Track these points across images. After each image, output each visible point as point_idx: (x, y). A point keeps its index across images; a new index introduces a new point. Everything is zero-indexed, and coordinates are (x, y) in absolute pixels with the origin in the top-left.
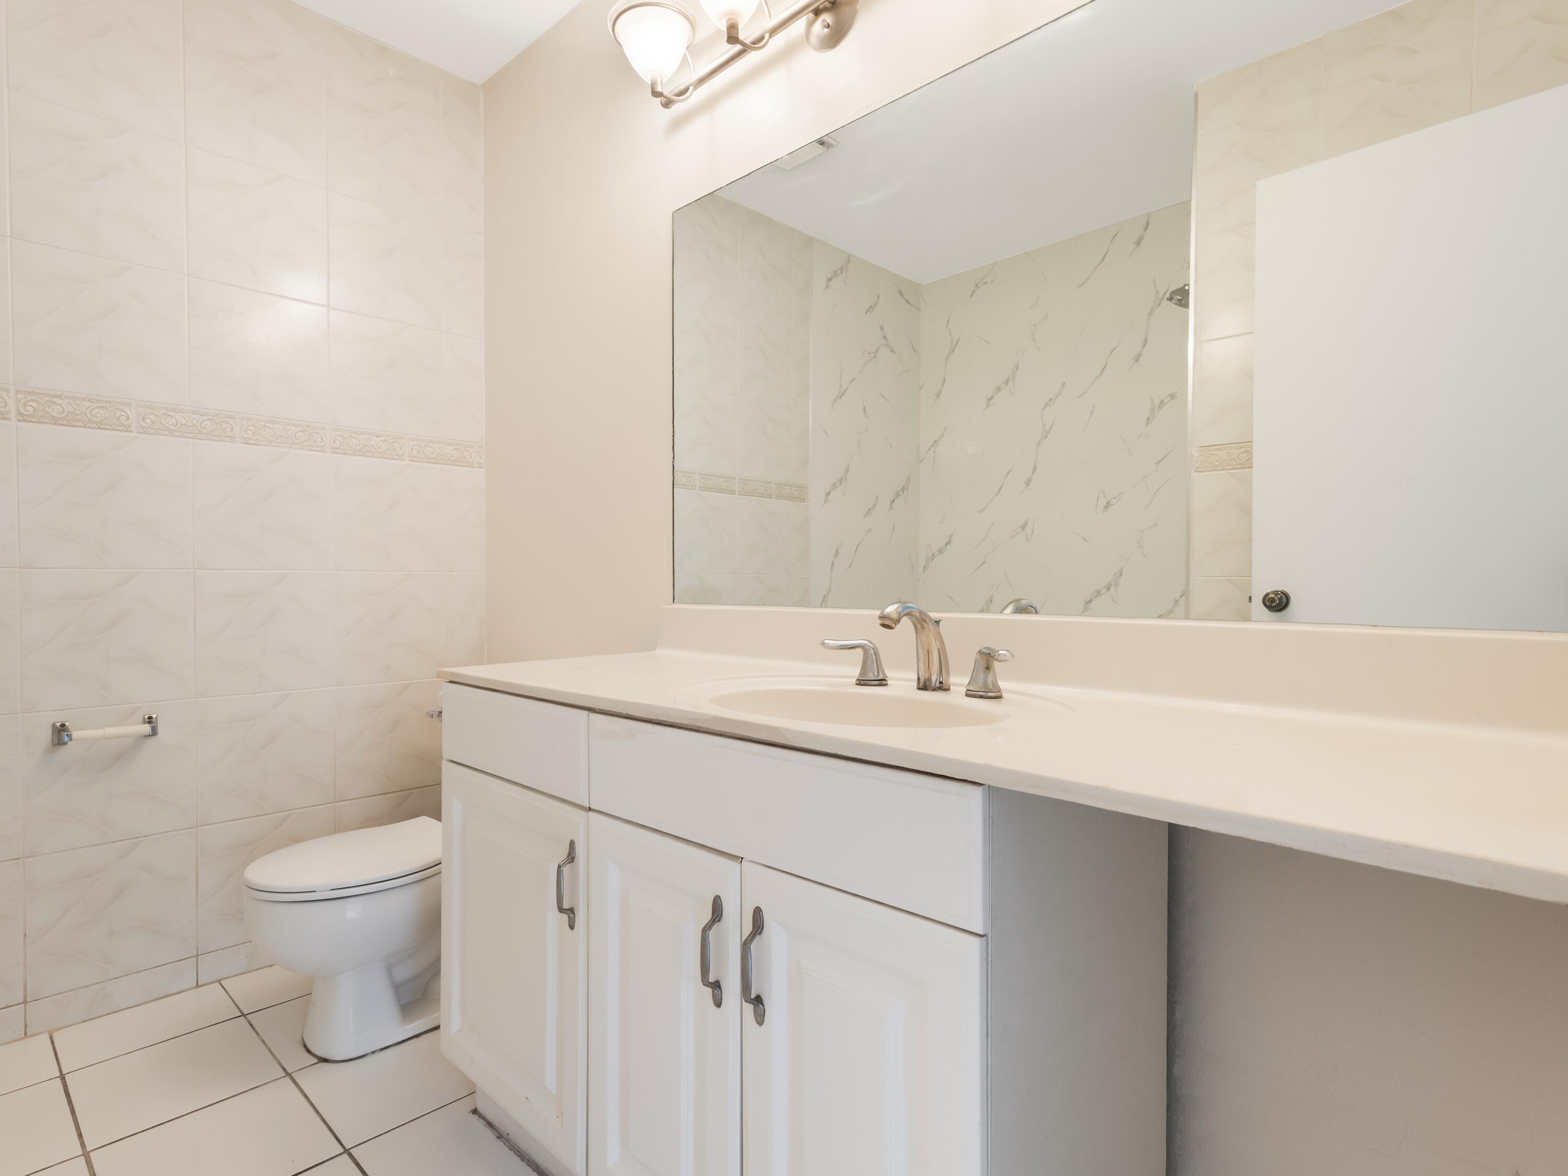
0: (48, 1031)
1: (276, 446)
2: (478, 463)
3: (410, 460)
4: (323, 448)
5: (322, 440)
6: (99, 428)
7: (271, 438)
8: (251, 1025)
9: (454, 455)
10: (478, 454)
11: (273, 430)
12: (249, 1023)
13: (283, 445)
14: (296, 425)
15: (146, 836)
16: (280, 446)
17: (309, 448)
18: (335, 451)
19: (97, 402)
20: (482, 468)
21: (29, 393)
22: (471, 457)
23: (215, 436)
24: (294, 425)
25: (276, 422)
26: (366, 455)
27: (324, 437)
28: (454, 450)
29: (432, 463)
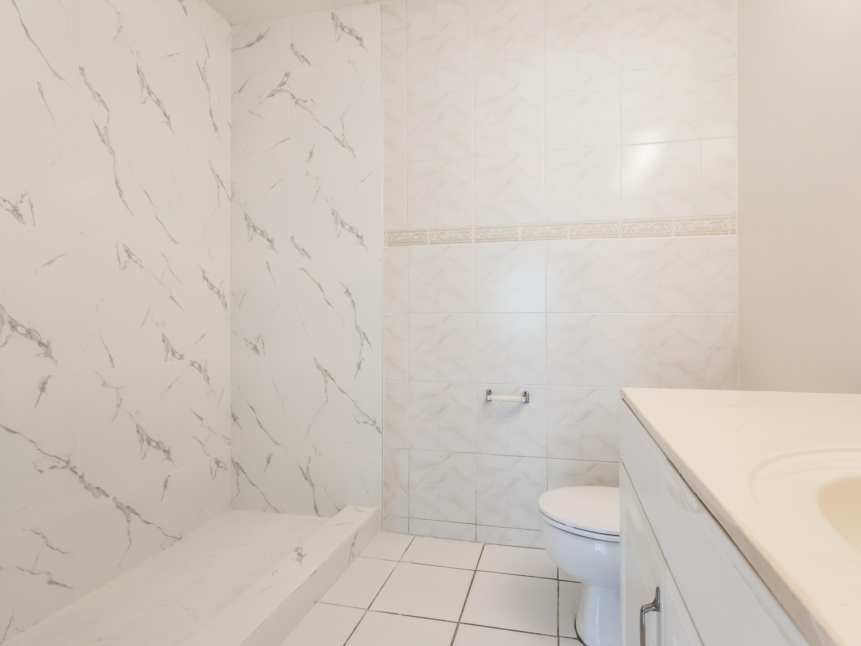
0: (484, 543)
1: (589, 238)
2: (732, 230)
3: (676, 235)
4: (617, 235)
5: (616, 230)
6: (505, 241)
7: (586, 234)
8: (558, 589)
9: (711, 227)
10: (731, 223)
11: (587, 229)
12: (558, 587)
13: (593, 237)
14: (600, 224)
15: (524, 457)
16: (591, 238)
17: (608, 236)
18: (624, 236)
19: (504, 228)
20: (736, 233)
21: (479, 229)
22: (726, 226)
23: (556, 237)
24: (599, 224)
25: (589, 224)
26: (644, 236)
27: (617, 228)
28: (710, 223)
29: (693, 235)
